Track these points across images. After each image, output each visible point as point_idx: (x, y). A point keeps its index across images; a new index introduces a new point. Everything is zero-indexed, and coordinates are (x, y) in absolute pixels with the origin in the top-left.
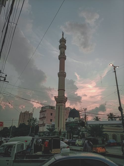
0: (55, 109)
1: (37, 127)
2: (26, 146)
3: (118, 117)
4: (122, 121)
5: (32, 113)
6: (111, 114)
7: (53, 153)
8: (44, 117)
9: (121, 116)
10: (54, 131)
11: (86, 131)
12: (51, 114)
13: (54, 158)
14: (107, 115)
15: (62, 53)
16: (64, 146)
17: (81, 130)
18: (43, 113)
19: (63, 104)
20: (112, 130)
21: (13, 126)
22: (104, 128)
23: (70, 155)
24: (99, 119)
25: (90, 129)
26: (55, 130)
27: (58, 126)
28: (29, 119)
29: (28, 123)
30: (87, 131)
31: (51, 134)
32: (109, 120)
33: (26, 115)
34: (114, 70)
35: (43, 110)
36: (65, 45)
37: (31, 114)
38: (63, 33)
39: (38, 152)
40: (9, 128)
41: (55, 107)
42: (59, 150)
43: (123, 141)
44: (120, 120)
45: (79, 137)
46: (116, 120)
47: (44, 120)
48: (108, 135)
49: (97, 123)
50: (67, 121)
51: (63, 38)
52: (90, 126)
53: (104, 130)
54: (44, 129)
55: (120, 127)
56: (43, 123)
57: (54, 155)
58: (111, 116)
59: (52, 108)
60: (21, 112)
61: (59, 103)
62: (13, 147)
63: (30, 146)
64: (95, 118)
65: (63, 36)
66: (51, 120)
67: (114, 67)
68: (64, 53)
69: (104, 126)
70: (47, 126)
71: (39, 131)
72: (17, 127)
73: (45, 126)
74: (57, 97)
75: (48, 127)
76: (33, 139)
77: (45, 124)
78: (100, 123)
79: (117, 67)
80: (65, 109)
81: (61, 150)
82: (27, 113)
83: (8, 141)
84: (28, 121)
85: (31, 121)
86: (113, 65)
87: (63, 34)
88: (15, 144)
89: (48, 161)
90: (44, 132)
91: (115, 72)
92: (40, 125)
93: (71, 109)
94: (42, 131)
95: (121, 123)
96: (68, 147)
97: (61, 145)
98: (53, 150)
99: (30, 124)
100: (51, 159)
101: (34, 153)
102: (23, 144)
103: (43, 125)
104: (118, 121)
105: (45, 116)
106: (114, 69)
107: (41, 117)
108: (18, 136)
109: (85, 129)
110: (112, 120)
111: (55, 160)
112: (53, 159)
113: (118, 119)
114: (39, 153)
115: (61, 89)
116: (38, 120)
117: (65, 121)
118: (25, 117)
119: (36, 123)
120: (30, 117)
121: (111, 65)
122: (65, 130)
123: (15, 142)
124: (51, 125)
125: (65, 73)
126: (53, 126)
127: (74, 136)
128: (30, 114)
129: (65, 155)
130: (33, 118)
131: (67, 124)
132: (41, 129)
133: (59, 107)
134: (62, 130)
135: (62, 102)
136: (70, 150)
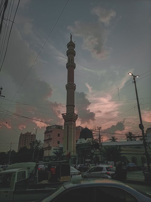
0: (63, 128)
1: (42, 151)
2: (29, 174)
3: (138, 137)
4: (143, 141)
5: (35, 134)
6: (130, 133)
7: (62, 180)
8: (50, 139)
9: (142, 135)
10: (63, 155)
11: (101, 154)
12: (59, 135)
13: (64, 186)
14: (126, 135)
15: (71, 60)
16: (74, 172)
17: (95, 153)
18: (48, 134)
19: (73, 123)
20: (131, 152)
21: (12, 150)
22: (122, 150)
23: (82, 182)
24: (116, 139)
25: (105, 152)
26: (64, 153)
27: (67, 149)
28: (32, 141)
29: (30, 146)
30: (102, 154)
31: (58, 159)
32: (127, 140)
33: (27, 137)
34: (134, 81)
35: (48, 131)
36: (73, 50)
37: (34, 136)
38: (71, 35)
39: (43, 181)
40: (6, 154)
41: (63, 126)
42: (69, 177)
43: (144, 165)
44: (141, 140)
45: (93, 161)
46: (136, 140)
47: (50, 142)
48: (127, 158)
49: (114, 144)
50: (78, 143)
51: (71, 42)
52: (105, 148)
53: (122, 152)
54: (51, 153)
55: (140, 148)
56: (49, 146)
57: (63, 183)
58: (130, 136)
59: (59, 127)
60: (21, 134)
61: (68, 121)
62: (13, 176)
63: (34, 174)
64: (112, 138)
65: (71, 39)
66: (59, 143)
67: (134, 76)
68: (73, 61)
69: (122, 148)
70: (54, 149)
71: (44, 156)
72: (17, 151)
73: (51, 149)
74: (65, 114)
75: (55, 151)
76: (37, 165)
77: (51, 147)
78: (117, 145)
79: (137, 77)
80: (75, 128)
81: (71, 177)
82: (29, 135)
83: (6, 169)
84: (30, 144)
85: (34, 144)
86: (132, 74)
87: (71, 37)
88: (15, 172)
89: (56, 190)
90: (50, 157)
91: (135, 82)
92: (45, 148)
93: (82, 129)
94: (48, 155)
95: (142, 143)
96: (79, 174)
97: (71, 172)
98: (61, 178)
99: (33, 148)
100: (59, 189)
101: (38, 182)
102: (25, 171)
103: (49, 148)
104: (138, 141)
105: (51, 137)
106: (134, 79)
107: (46, 139)
108: (19, 163)
109: (99, 152)
110: (131, 140)
111: (65, 189)
112: (62, 187)
113: (138, 139)
114: (45, 182)
115: (70, 105)
116: (43, 142)
117: (75, 143)
118: (26, 139)
119: (39, 147)
120: (32, 139)
121: (130, 74)
122: (75, 153)
123: (15, 169)
124: (58, 148)
125: (75, 84)
126: (61, 149)
127: (86, 160)
128: (32, 135)
129: (76, 183)
130: (37, 141)
131: (78, 146)
132: (46, 153)
133: (68, 126)
134: (72, 154)
135: (71, 121)
136: (82, 176)
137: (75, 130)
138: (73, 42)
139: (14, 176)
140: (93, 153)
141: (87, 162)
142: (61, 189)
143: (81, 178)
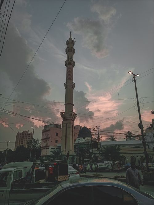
0: (61, 127)
1: (39, 150)
2: (26, 173)
3: (138, 136)
4: (142, 141)
5: (33, 133)
6: (129, 133)
7: (59, 180)
8: (48, 138)
9: (141, 135)
10: (61, 154)
11: (99, 154)
12: (57, 134)
13: (61, 186)
14: (125, 134)
15: (70, 58)
16: (73, 172)
17: (94, 152)
18: (46, 133)
19: (71, 121)
20: (130, 152)
21: (8, 149)
22: (121, 150)
23: (80, 181)
24: (115, 139)
25: (104, 151)
26: (62, 153)
27: (66, 149)
28: (29, 140)
29: (27, 145)
30: (101, 153)
31: (56, 159)
32: (126, 140)
33: (24, 136)
34: (134, 80)
35: (46, 130)
36: (73, 48)
37: (31, 135)
38: (71, 32)
39: (40, 180)
40: (3, 153)
41: (62, 125)
42: (67, 176)
43: (143, 164)
44: (140, 139)
45: (91, 161)
46: (135, 140)
47: (47, 141)
48: (125, 157)
49: (113, 143)
50: (77, 142)
51: (70, 39)
52: (104, 148)
53: (120, 152)
54: (48, 152)
55: (139, 147)
56: (47, 145)
57: (60, 183)
58: (129, 135)
59: (57, 126)
60: (18, 132)
61: (67, 120)
62: (9, 175)
63: (30, 173)
64: (111, 138)
65: (71, 36)
66: (57, 142)
67: (134, 75)
68: (72, 58)
69: (121, 147)
70: (52, 148)
71: (42, 155)
72: (13, 150)
73: (49, 148)
74: (64, 113)
75: (53, 150)
76: (34, 165)
77: (49, 146)
78: (116, 144)
79: (137, 76)
80: (74, 127)
81: (69, 176)
82: (26, 134)
83: (2, 168)
84: (28, 143)
85: (31, 143)
86: (133, 73)
87: (71, 34)
88: (11, 171)
89: (53, 190)
90: (47, 156)
91: (135, 81)
92: (42, 147)
93: (81, 128)
94: (45, 154)
95: (142, 143)
96: (77, 173)
97: (69, 171)
98: (59, 177)
99: (30, 147)
100: (56, 188)
101: (35, 181)
102: (22, 171)
103: (47, 147)
104: (137, 141)
105: (49, 136)
106: (134, 78)
107: (44, 138)
108: (15, 162)
109: (98, 151)
110: (130, 140)
111: (62, 189)
112: (60, 187)
113: (137, 139)
114: (42, 181)
115: (69, 103)
116: (40, 141)
117: (73, 142)
118: (23, 138)
119: (37, 146)
120: (29, 138)
121: (131, 73)
122: (74, 152)
123: (11, 168)
124: (56, 147)
125: (74, 83)
126: (59, 148)
127: (84, 160)
128: (29, 134)
129: (74, 182)
130: (34, 140)
131: (76, 145)
132: (44, 153)
133: (66, 125)
134: (70, 153)
135: (70, 120)
136: (80, 176)
137: (74, 129)
138: (73, 39)
139: (11, 175)
140: (92, 152)
141: (85, 161)
142: (59, 189)
143: (79, 177)
